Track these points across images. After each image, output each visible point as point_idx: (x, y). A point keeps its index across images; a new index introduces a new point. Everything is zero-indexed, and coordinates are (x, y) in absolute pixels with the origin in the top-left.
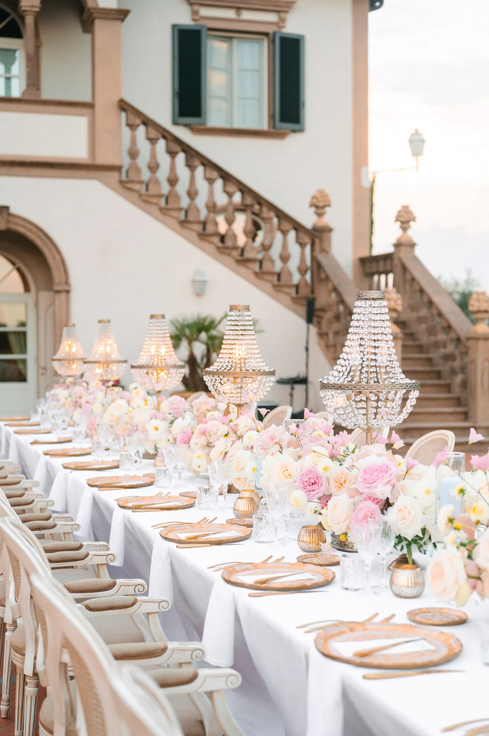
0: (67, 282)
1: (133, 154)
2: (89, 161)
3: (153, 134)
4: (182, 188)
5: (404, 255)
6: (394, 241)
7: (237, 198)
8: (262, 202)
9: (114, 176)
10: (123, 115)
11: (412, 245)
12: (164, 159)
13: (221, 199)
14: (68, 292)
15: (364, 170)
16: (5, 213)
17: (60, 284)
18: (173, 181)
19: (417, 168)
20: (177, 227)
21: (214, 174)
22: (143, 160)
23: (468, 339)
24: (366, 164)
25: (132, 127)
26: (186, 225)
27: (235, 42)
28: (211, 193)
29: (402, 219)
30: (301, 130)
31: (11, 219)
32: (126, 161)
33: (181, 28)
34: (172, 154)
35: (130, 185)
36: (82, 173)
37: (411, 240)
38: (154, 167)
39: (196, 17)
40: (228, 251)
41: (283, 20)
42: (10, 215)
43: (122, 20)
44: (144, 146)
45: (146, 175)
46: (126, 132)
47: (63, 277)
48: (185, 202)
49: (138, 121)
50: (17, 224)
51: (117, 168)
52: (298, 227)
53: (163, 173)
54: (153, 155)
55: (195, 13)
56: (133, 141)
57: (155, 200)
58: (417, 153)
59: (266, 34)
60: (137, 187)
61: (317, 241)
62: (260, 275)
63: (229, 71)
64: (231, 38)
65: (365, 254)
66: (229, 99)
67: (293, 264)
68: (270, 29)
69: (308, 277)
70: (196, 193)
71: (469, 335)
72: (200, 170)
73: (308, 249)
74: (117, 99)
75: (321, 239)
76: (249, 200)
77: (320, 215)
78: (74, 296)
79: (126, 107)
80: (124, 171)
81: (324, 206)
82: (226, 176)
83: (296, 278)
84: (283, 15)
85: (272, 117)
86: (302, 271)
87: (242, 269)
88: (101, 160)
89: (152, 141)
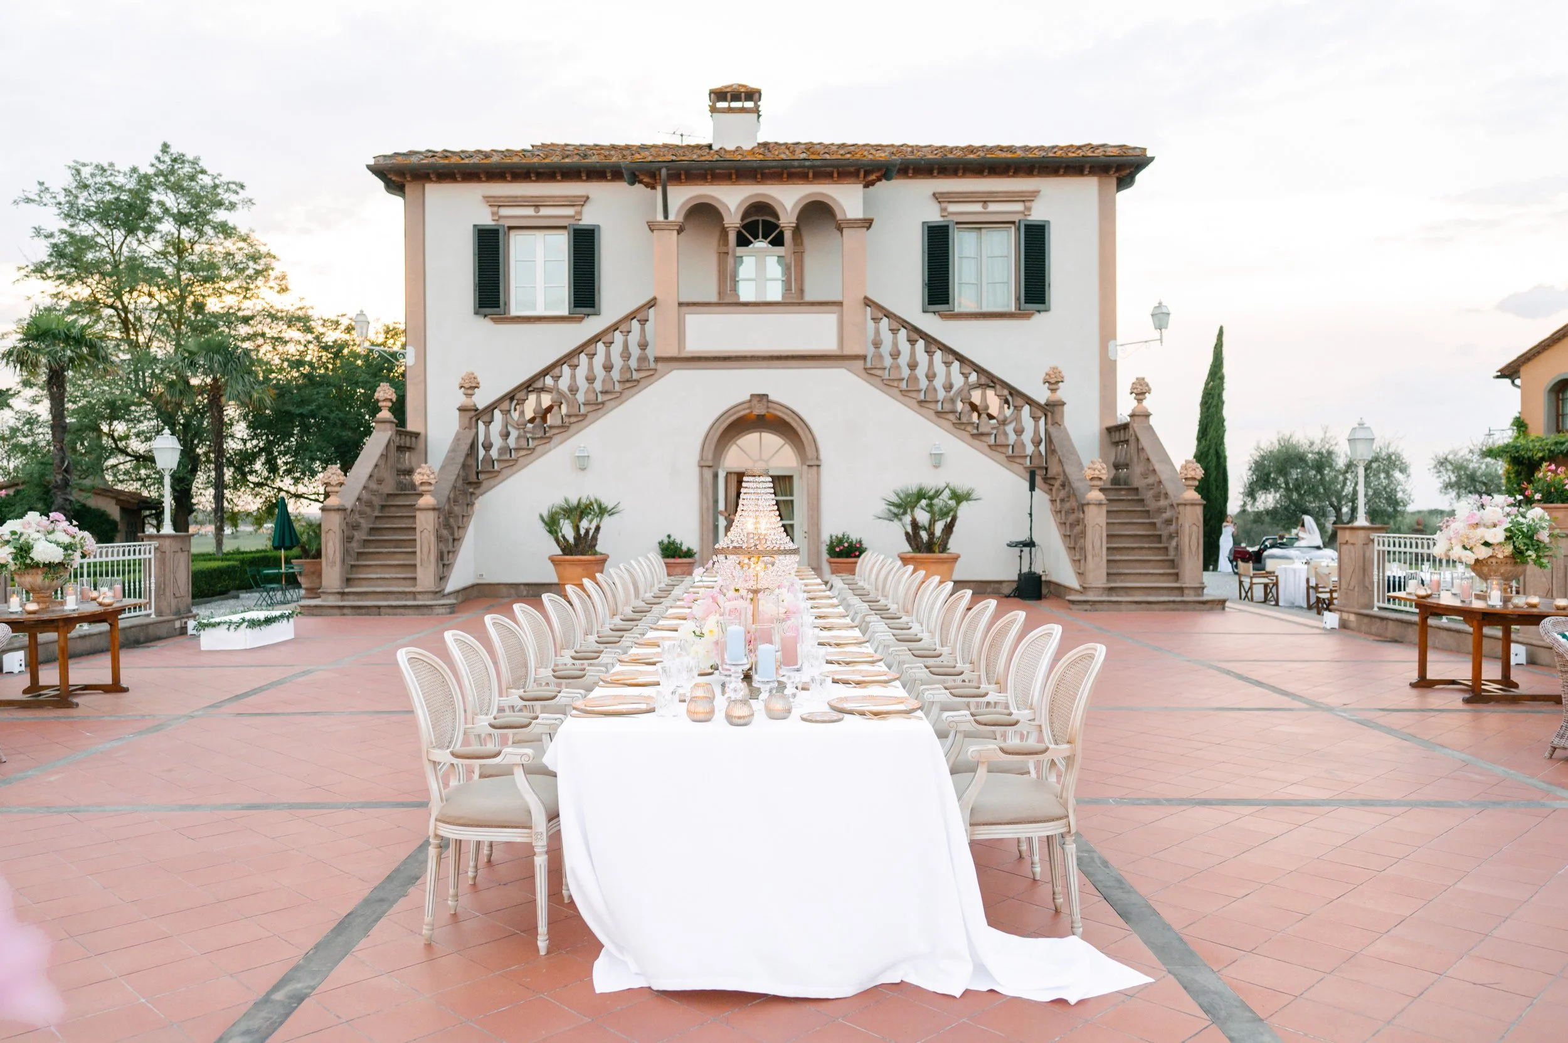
0: (818, 458)
1: (877, 344)
2: (838, 353)
3: (895, 325)
4: (921, 371)
5: (1137, 426)
6: (1130, 412)
7: (973, 377)
8: (995, 380)
9: (860, 364)
10: (868, 309)
11: (1147, 415)
12: (904, 347)
13: (958, 381)
14: (818, 466)
15: (1111, 344)
16: (765, 400)
17: (812, 459)
18: (913, 366)
19: (1161, 340)
20: (916, 406)
21: (951, 358)
22: (886, 349)
23: (1178, 505)
24: (1114, 337)
25: (876, 320)
26: (923, 404)
27: (983, 230)
28: (948, 374)
29: (1135, 391)
30: (1047, 310)
31: (770, 404)
32: (870, 351)
33: (930, 225)
34: (912, 342)
35: (873, 372)
36: (829, 363)
37: (1147, 411)
38: (895, 355)
39: (945, 214)
40: (963, 427)
41: (1029, 209)
42: (769, 401)
43: (868, 228)
44: (886, 336)
45: (888, 361)
46: (871, 324)
47: (815, 454)
48: (923, 383)
49: (880, 315)
50: (775, 409)
51: (864, 358)
52: (1030, 401)
53: (904, 360)
54: (895, 344)
55: (944, 210)
56: (877, 332)
57: (895, 384)
58: (1160, 327)
59: (1014, 223)
60: (879, 372)
61: (1049, 414)
62: (994, 448)
63: (979, 259)
64: (980, 229)
65: (1111, 423)
66: (979, 286)
67: (1027, 437)
68: (1016, 218)
69: (1042, 448)
70: (935, 375)
71: (1179, 502)
72: (938, 355)
73: (1042, 421)
74: (863, 297)
75: (1052, 413)
76: (983, 380)
77: (1053, 390)
78: (825, 470)
79: (870, 304)
80: (869, 359)
81: (1057, 382)
82: (961, 359)
83: (1030, 449)
84: (1028, 204)
85: (1018, 299)
86: (1037, 443)
87: (976, 443)
88: (848, 351)
89: (894, 331)
